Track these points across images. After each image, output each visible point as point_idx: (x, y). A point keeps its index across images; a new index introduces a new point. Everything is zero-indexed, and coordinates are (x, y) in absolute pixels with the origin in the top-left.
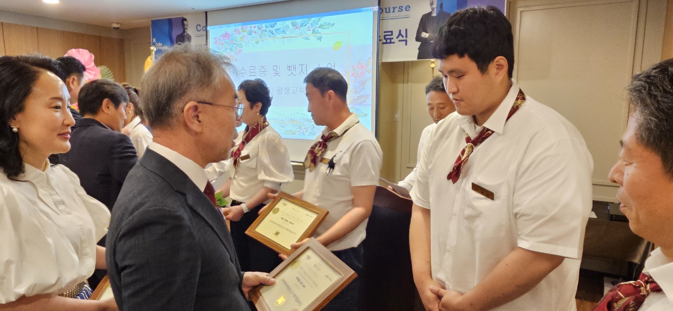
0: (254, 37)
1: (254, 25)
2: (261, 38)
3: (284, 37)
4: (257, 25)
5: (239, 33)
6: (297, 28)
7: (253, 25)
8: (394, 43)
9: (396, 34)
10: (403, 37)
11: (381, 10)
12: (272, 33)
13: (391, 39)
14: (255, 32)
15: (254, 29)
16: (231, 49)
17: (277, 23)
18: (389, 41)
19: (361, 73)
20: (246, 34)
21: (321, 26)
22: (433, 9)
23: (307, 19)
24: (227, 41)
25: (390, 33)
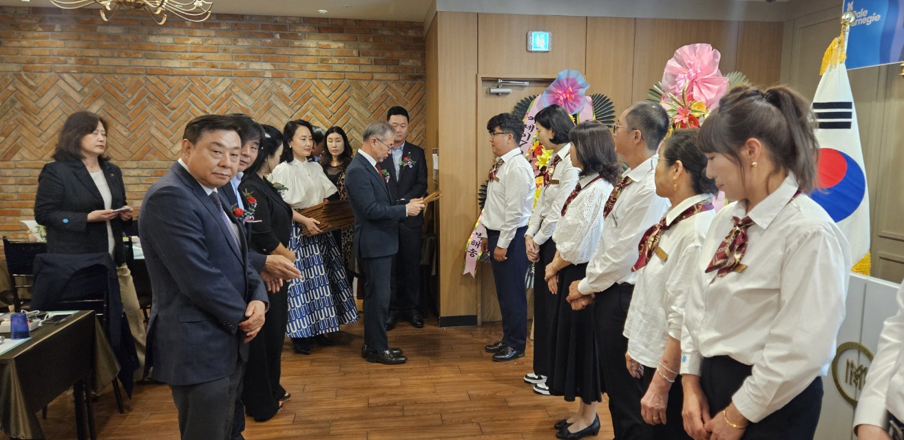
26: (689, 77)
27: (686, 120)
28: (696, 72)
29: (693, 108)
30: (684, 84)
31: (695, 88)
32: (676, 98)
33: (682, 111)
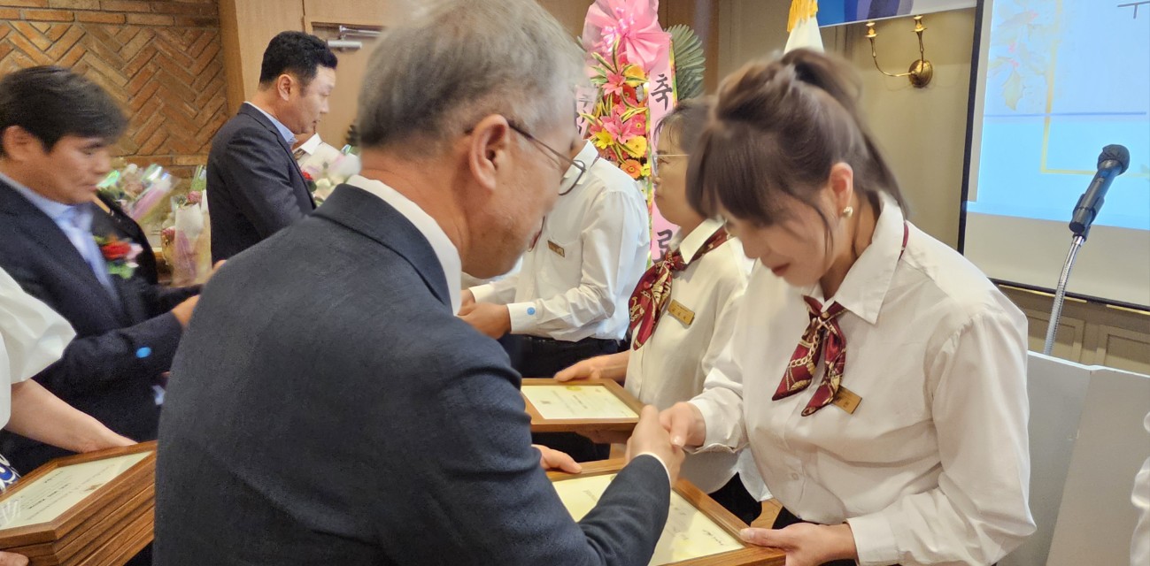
26: (620, 29)
27: (619, 91)
28: (628, 24)
29: (626, 73)
30: (612, 40)
31: (628, 46)
32: (603, 59)
33: (613, 78)
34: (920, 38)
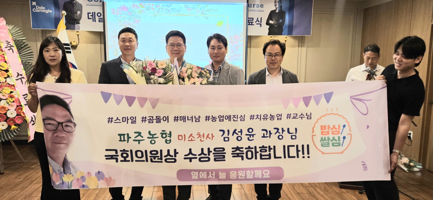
0: (152, 12)
1: (153, 3)
2: (158, 13)
3: (178, 15)
4: (155, 3)
5: (138, 8)
6: (189, 9)
7: (151, 4)
8: (254, 25)
9: (255, 20)
10: (259, 22)
11: (248, 6)
12: (168, 11)
13: (252, 22)
14: (153, 9)
15: (152, 6)
16: (129, 19)
17: (173, 4)
18: (250, 23)
19: (236, 41)
20: (144, 9)
21: (208, 10)
22: (276, 8)
23: (197, 5)
24: (126, 12)
25: (252, 19)
34: (78, 36)
